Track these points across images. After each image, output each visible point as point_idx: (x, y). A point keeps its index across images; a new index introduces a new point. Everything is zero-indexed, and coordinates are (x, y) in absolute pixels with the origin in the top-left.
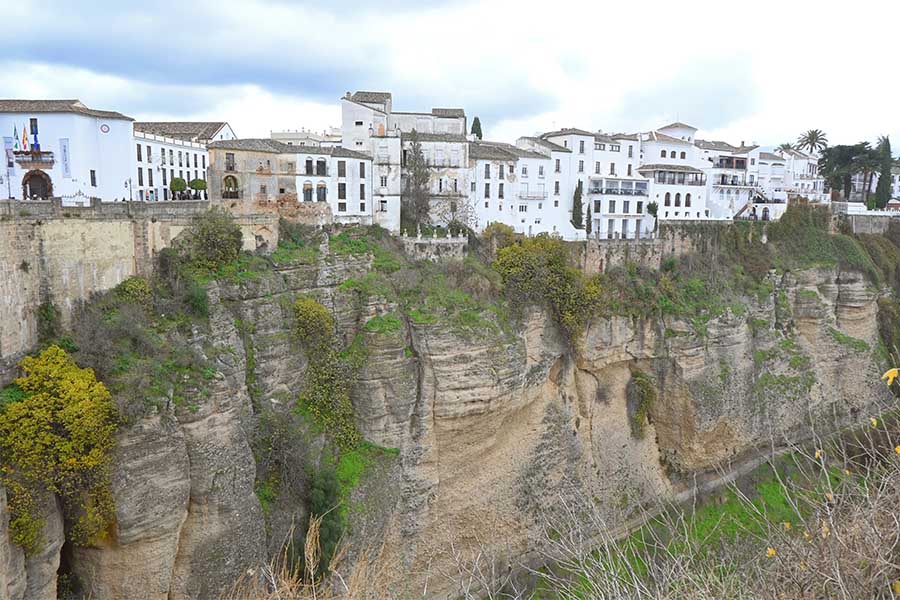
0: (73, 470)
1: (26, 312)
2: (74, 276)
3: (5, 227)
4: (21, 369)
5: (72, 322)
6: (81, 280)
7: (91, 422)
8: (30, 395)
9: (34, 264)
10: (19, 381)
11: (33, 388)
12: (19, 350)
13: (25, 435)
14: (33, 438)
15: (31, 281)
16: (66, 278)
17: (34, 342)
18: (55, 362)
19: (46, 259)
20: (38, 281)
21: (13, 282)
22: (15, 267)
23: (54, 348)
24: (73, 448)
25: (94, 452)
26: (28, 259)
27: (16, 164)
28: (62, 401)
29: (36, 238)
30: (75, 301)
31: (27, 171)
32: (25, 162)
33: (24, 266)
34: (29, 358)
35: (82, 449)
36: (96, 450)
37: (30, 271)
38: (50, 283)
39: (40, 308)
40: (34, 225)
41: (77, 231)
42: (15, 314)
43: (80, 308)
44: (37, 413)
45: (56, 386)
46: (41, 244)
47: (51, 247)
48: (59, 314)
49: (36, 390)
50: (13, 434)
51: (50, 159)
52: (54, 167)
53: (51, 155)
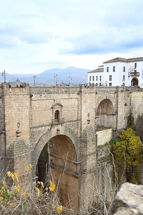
0: (129, 165)
1: (125, 117)
2: (139, 108)
3: (122, 94)
4: (121, 133)
5: (137, 122)
6: (141, 110)
7: (136, 152)
8: (122, 141)
9: (128, 104)
10: (120, 136)
11: (123, 139)
12: (122, 128)
13: (119, 151)
14: (121, 153)
15: (127, 109)
16: (136, 109)
17: (126, 126)
18: (130, 133)
19: (132, 103)
20: (129, 109)
21: (122, 109)
22: (123, 105)
23: (130, 129)
24: (130, 158)
25: (136, 161)
26: (127, 103)
27: (130, 76)
28: (129, 144)
29: (130, 97)
30: (138, 116)
31: (133, 78)
32: (132, 75)
33: (126, 105)
34: (124, 130)
35: (133, 160)
36: (137, 161)
37: (127, 106)
38: (132, 110)
39: (129, 117)
40: (129, 93)
41: (141, 95)
42: (122, 117)
43: (139, 118)
44: (122, 146)
45: (129, 140)
46: (131, 99)
47: (133, 100)
48: (133, 119)
49: (124, 140)
50: (116, 150)
51: (139, 74)
52: (139, 76)
53: (139, 73)
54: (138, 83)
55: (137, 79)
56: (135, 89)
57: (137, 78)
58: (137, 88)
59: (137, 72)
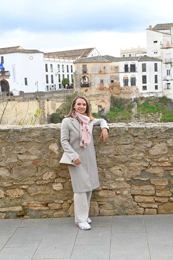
51: (8, 74)
52: (10, 77)
53: (8, 72)
54: (8, 88)
55: (7, 82)
56: (3, 98)
57: (7, 80)
58: (6, 96)
59: (5, 70)
